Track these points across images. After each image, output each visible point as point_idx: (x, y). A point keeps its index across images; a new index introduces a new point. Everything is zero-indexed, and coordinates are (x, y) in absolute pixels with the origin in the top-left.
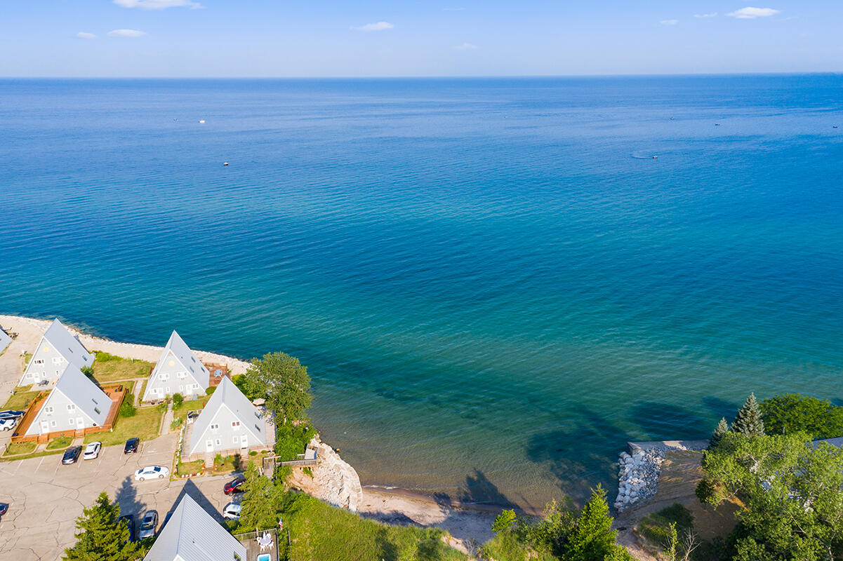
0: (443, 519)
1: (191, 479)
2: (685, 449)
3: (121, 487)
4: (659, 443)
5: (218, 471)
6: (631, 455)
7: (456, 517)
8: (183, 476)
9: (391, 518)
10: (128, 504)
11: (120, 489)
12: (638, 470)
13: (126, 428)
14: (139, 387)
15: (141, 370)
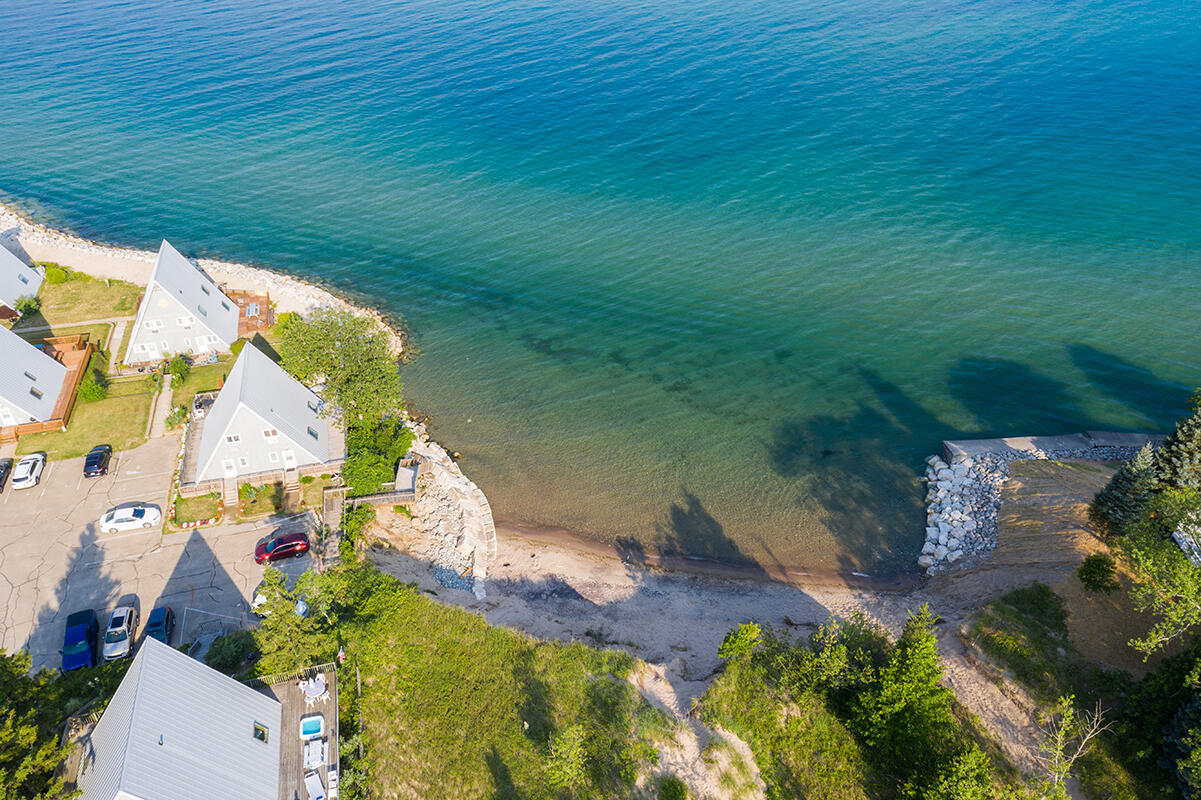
0: (632, 592)
1: (200, 531)
2: (1042, 455)
3: (78, 544)
4: (997, 441)
5: (245, 514)
6: (949, 463)
7: (655, 588)
8: (185, 525)
9: (542, 593)
10: (88, 581)
11: (76, 550)
12: (962, 496)
13: (91, 425)
14: (118, 334)
15: (123, 303)
